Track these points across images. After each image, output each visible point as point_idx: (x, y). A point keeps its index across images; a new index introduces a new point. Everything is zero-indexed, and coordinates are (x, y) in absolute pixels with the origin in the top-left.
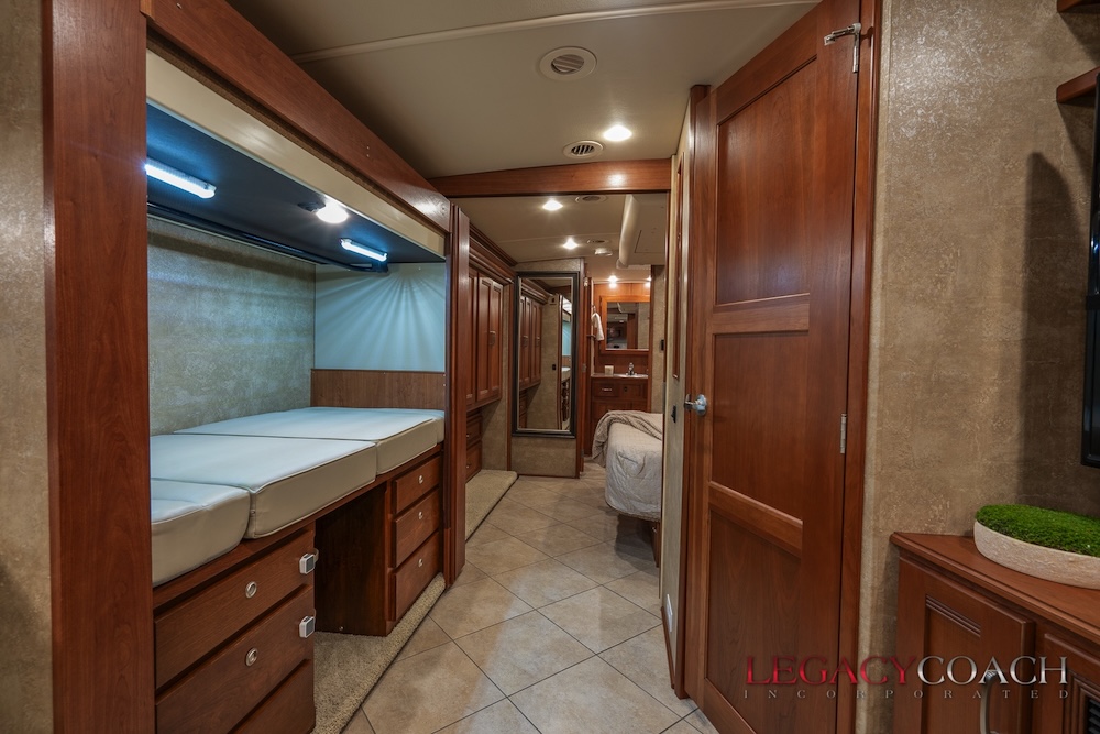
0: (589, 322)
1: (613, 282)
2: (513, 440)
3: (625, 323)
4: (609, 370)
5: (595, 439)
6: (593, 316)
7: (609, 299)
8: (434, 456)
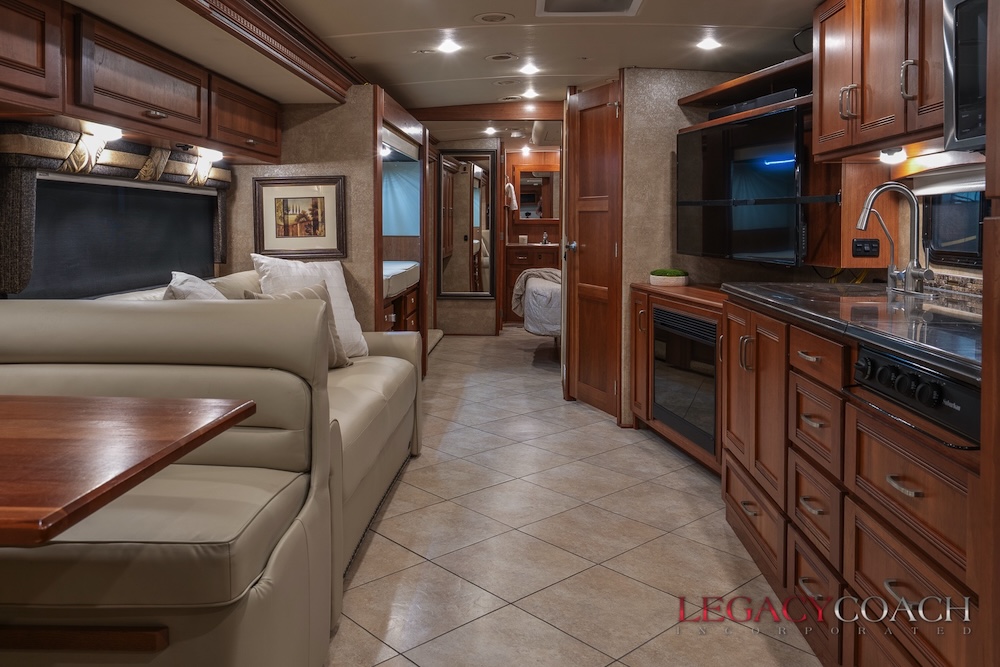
0: (505, 193)
1: (526, 151)
2: (438, 303)
3: (539, 186)
4: (524, 239)
5: (515, 292)
6: (507, 186)
7: (523, 169)
8: (414, 290)
